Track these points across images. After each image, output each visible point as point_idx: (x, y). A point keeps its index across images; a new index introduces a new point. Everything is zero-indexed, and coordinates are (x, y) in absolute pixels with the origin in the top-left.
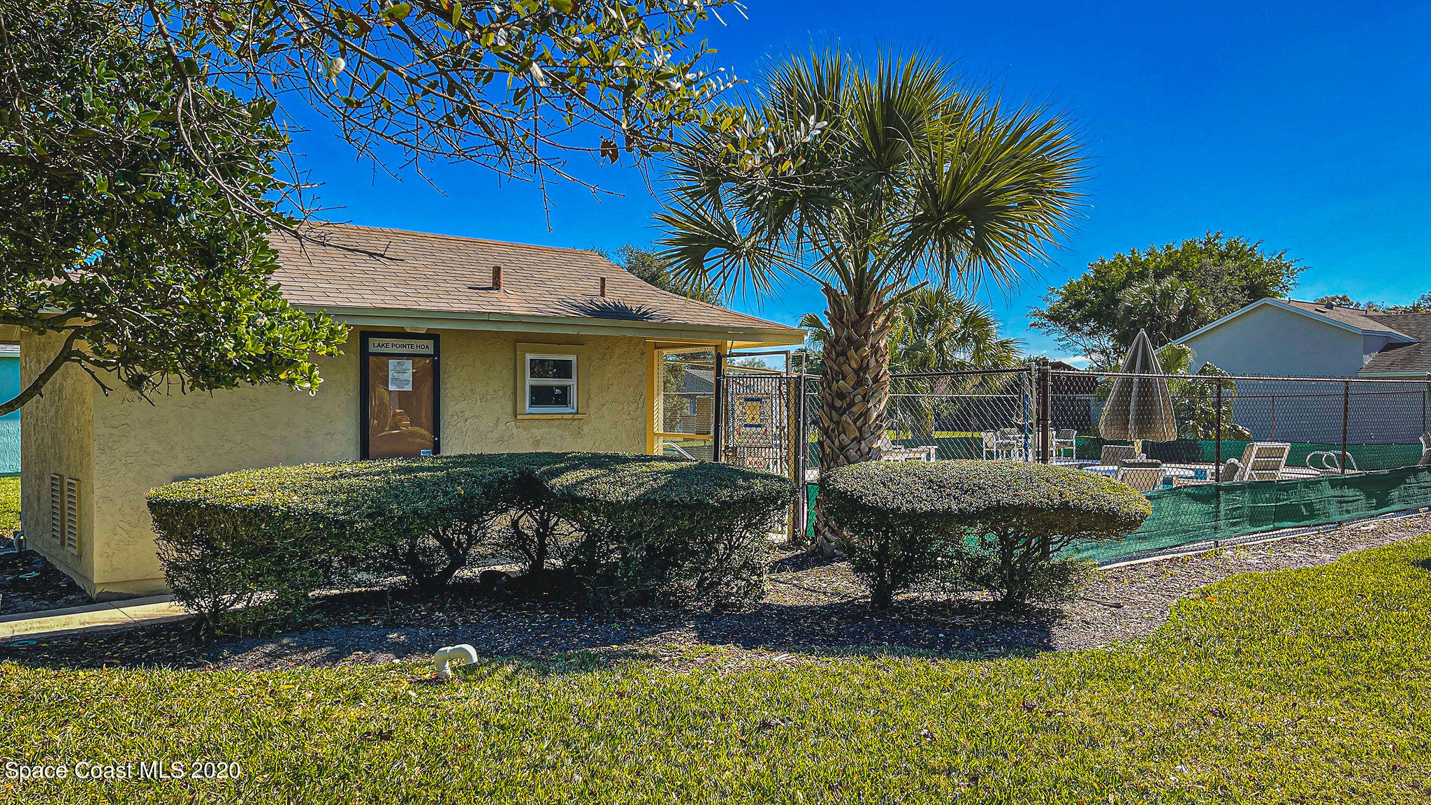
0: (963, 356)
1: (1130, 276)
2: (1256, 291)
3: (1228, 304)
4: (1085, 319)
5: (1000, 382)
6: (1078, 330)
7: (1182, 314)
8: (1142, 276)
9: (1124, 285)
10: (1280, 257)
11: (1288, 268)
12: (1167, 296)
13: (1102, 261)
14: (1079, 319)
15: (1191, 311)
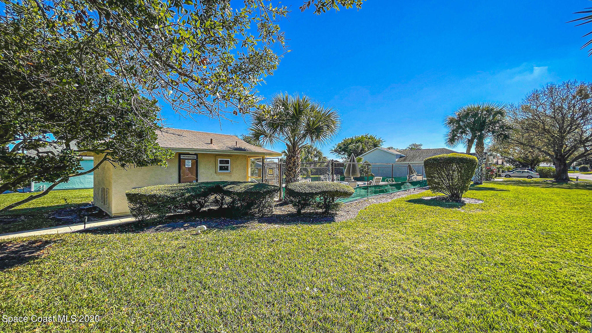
0: (316, 159)
1: (351, 142)
2: (375, 146)
3: (370, 148)
4: (342, 151)
5: (324, 165)
6: (340, 154)
7: (361, 150)
8: (353, 142)
9: (350, 144)
10: (380, 139)
11: (381, 141)
12: (358, 147)
13: (346, 138)
14: (340, 151)
15: (363, 150)
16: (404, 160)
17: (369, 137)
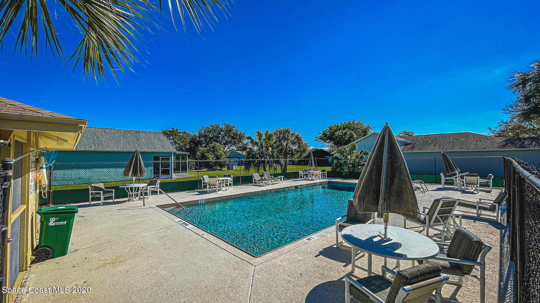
0: (295, 147)
1: (337, 129)
2: (365, 132)
3: (359, 135)
4: (327, 139)
5: (304, 155)
6: (325, 141)
7: (349, 138)
8: (340, 129)
9: (336, 131)
10: (369, 125)
11: (370, 128)
12: (346, 133)
13: (331, 126)
14: (326, 139)
15: (351, 136)
16: (412, 148)
17: (357, 123)
